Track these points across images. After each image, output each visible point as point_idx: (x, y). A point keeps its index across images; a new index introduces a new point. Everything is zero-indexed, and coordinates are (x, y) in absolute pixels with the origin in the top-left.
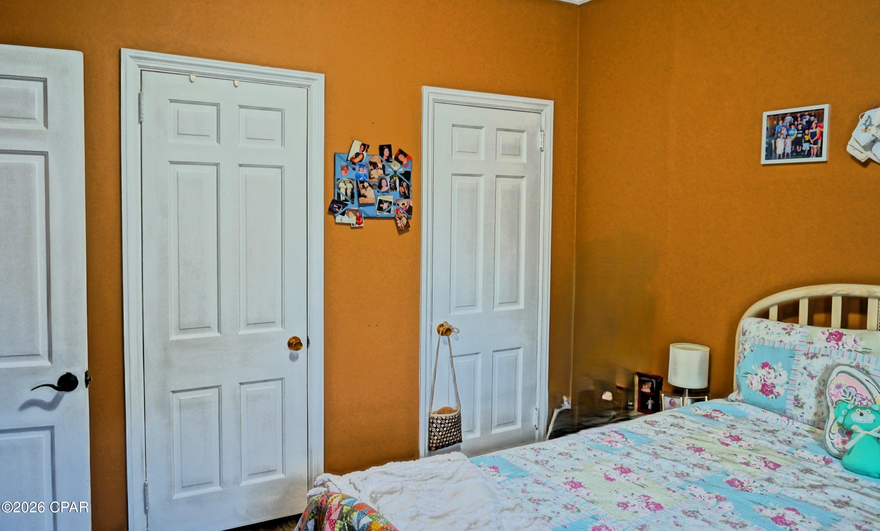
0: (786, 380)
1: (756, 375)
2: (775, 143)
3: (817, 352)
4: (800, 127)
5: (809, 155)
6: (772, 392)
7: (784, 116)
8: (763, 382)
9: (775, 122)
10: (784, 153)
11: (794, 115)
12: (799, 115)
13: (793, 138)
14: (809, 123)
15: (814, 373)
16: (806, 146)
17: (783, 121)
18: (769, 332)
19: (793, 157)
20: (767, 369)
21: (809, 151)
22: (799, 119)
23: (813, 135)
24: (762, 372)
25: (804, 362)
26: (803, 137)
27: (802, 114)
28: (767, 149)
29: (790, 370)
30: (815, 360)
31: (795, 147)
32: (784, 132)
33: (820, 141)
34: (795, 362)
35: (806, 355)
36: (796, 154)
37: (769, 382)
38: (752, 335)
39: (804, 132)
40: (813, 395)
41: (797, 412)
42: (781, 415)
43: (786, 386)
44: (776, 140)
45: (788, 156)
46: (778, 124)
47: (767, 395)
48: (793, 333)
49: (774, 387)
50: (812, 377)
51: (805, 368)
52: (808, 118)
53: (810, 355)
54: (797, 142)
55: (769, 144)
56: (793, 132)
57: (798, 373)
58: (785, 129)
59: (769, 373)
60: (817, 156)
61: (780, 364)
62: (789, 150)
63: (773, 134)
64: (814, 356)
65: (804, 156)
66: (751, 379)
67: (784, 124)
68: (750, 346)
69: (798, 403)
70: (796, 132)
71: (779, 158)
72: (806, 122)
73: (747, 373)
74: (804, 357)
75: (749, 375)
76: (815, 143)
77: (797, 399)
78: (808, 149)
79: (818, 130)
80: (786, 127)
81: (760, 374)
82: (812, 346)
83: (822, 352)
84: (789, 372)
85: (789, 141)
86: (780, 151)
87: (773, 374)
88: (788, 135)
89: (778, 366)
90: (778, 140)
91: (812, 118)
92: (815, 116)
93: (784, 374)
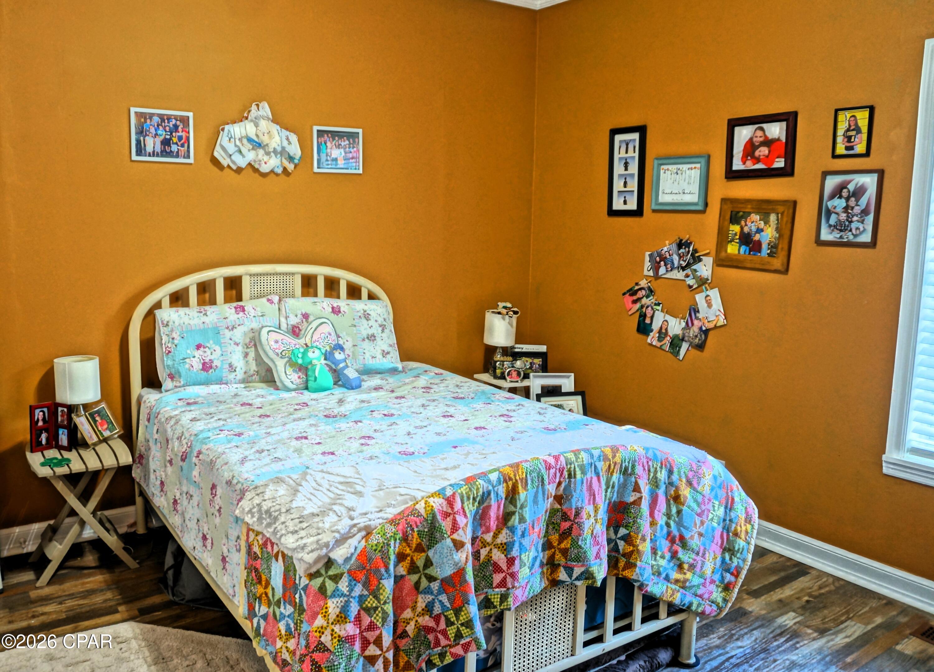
0: (221, 352)
1: (194, 357)
2: (144, 140)
3: (234, 324)
4: (167, 129)
5: (177, 156)
6: (211, 367)
7: (151, 116)
8: (202, 361)
9: (143, 120)
10: (154, 152)
11: (161, 117)
12: (165, 117)
13: (162, 138)
14: (176, 127)
15: (238, 341)
16: (174, 148)
17: (151, 120)
18: (190, 317)
19: (162, 156)
20: (202, 349)
21: (178, 152)
22: (166, 121)
23: (180, 138)
24: (197, 353)
25: (228, 334)
26: (171, 139)
27: (169, 118)
28: (137, 145)
29: (220, 344)
30: (235, 330)
31: (165, 148)
32: (153, 130)
33: (186, 145)
34: (222, 336)
35: (227, 328)
36: (165, 153)
37: (207, 360)
38: (177, 324)
39: (171, 134)
40: (242, 358)
41: (232, 376)
42: (221, 384)
43: (221, 359)
44: (144, 137)
45: (158, 155)
46: (145, 122)
47: (207, 371)
48: (208, 313)
49: (212, 362)
50: (237, 344)
51: (231, 339)
52: (174, 121)
53: (230, 328)
54: (166, 143)
55: (138, 142)
56: (161, 131)
57: (226, 344)
58: (153, 129)
59: (205, 352)
60: (184, 157)
61: (211, 342)
62: (158, 149)
63: (141, 132)
64: (233, 328)
65: (172, 157)
66: (190, 363)
67: (152, 123)
68: (178, 334)
69: (232, 368)
70: (164, 133)
71: (150, 155)
72: (173, 125)
73: (184, 359)
74: (227, 331)
75: (187, 360)
76: (182, 146)
77: (231, 366)
78: (176, 150)
79: (184, 134)
80: (154, 126)
81: (197, 356)
82: (228, 320)
83: (238, 323)
84: (220, 346)
85: (158, 140)
86: (149, 149)
87: (209, 352)
88: (156, 135)
89: (210, 344)
90: (147, 138)
91: (178, 123)
92: (180, 121)
93: (217, 348)
